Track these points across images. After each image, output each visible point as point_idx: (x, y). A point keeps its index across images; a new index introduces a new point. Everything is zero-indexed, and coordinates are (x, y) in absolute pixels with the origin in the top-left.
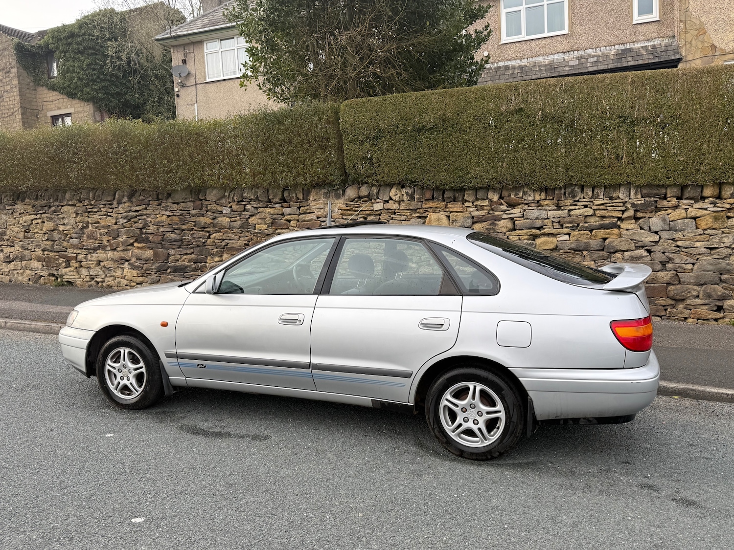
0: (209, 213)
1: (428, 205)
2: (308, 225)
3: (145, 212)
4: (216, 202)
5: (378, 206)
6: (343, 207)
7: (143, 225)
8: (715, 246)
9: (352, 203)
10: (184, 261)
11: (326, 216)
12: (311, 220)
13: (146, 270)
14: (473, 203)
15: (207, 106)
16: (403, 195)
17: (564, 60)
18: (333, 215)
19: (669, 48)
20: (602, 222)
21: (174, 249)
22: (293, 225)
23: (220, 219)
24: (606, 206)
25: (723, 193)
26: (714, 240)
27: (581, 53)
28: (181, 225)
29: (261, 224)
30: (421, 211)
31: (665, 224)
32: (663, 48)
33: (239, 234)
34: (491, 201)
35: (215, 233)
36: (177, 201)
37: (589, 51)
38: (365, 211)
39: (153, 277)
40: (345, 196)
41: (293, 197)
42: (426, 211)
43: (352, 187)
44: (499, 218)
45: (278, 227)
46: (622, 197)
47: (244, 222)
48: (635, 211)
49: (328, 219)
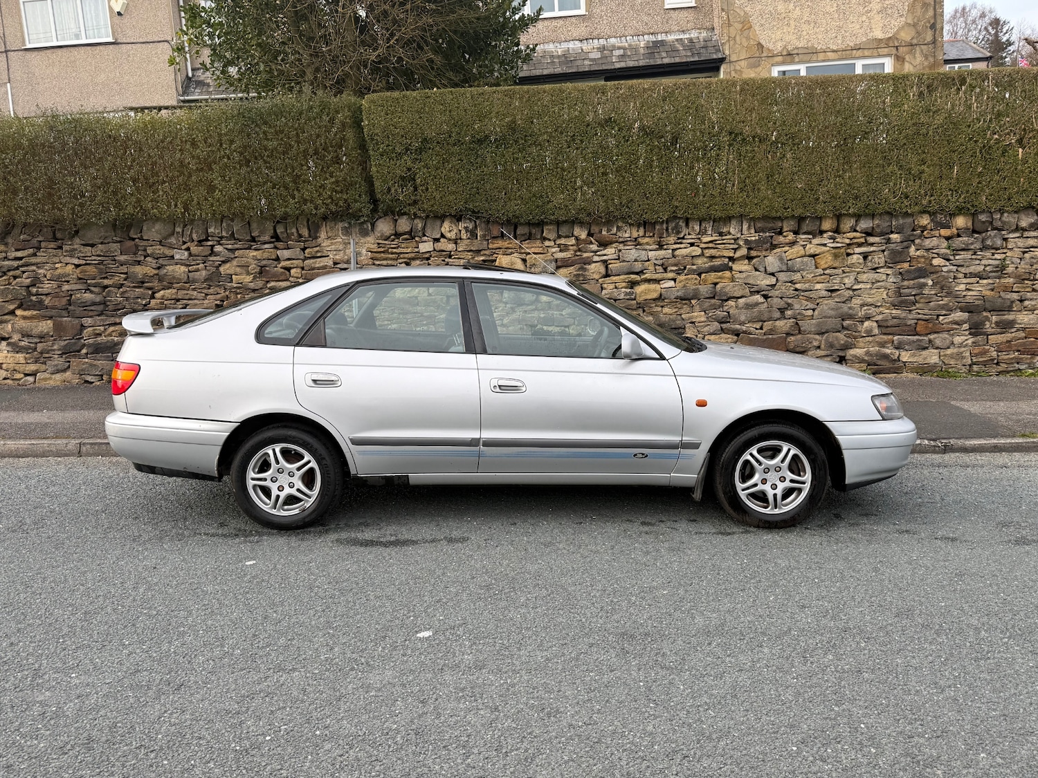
0: (149, 259)
1: (496, 245)
3: (33, 260)
4: (161, 242)
5: (426, 247)
6: (374, 247)
7: (32, 281)
8: (836, 288)
9: (386, 242)
10: (110, 335)
11: (348, 261)
12: (324, 267)
13: (41, 353)
14: (554, 241)
15: (30, 88)
16: (460, 231)
17: (582, 50)
18: (359, 259)
19: (709, 44)
20: (712, 264)
21: (91, 317)
22: (295, 275)
23: (170, 268)
24: (716, 244)
25: (842, 226)
26: (835, 281)
27: (602, 42)
28: (101, 278)
29: (240, 274)
30: (487, 252)
31: (782, 263)
32: (702, 43)
33: (205, 291)
34: (577, 240)
35: (163, 289)
36: (91, 242)
37: (613, 41)
38: (407, 253)
39: (56, 363)
40: (376, 233)
41: (293, 234)
42: (495, 253)
43: (385, 219)
44: (589, 262)
45: (272, 277)
46: (733, 233)
47: (212, 272)
48: (749, 249)
49: (353, 265)
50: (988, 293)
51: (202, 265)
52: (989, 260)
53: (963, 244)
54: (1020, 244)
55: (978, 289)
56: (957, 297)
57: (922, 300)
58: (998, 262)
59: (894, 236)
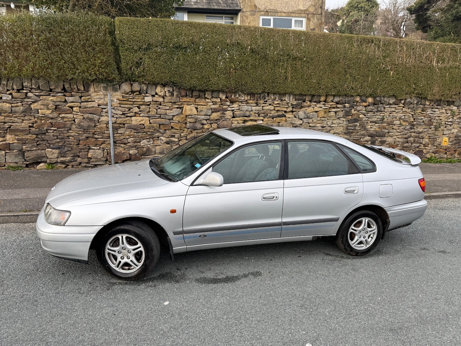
1: (184, 100)
2: (91, 111)
5: (148, 99)
6: (121, 98)
8: (325, 126)
9: (127, 95)
11: (106, 104)
12: (93, 107)
14: (210, 99)
18: (113, 104)
20: (278, 114)
22: (76, 111)
24: (279, 105)
25: (327, 99)
26: (324, 123)
29: (43, 109)
30: (179, 103)
31: (305, 115)
33: (23, 118)
34: (221, 99)
40: (121, 90)
41: (74, 88)
42: (182, 104)
43: (126, 83)
44: (226, 110)
45: (62, 112)
46: (287, 100)
47: (26, 107)
48: (293, 108)
49: (109, 107)
50: (378, 129)
51: (20, 104)
52: (379, 116)
53: (371, 109)
54: (389, 110)
55: (374, 128)
56: (367, 130)
57: (355, 132)
58: (382, 117)
59: (347, 105)
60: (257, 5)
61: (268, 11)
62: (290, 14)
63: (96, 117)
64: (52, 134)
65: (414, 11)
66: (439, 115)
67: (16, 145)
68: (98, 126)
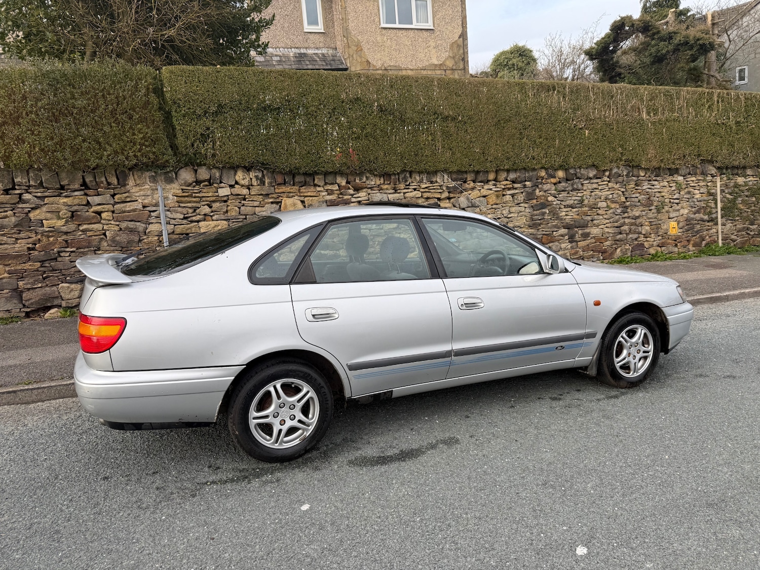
1: (281, 190)
2: (131, 216)
5: (224, 192)
6: (179, 192)
9: (189, 188)
11: (156, 204)
12: (134, 210)
14: (323, 187)
18: (167, 203)
20: (429, 203)
22: (107, 218)
24: (429, 189)
25: (499, 177)
26: (498, 213)
29: (51, 219)
30: (275, 196)
31: (469, 203)
32: (331, 57)
33: (16, 236)
34: (339, 186)
38: (209, 197)
40: (180, 180)
41: (102, 182)
42: (280, 196)
43: (186, 169)
44: (348, 202)
45: (82, 221)
46: (439, 182)
47: (21, 218)
48: (449, 192)
49: (161, 208)
50: (576, 217)
52: (575, 197)
53: (563, 187)
54: (590, 187)
55: (571, 215)
56: (561, 220)
57: (544, 223)
58: (580, 198)
59: (527, 183)
60: (370, 61)
61: (388, 68)
62: (419, 71)
63: (140, 226)
64: (67, 258)
65: (595, 55)
66: (659, 190)
67: (6, 282)
68: (145, 241)
